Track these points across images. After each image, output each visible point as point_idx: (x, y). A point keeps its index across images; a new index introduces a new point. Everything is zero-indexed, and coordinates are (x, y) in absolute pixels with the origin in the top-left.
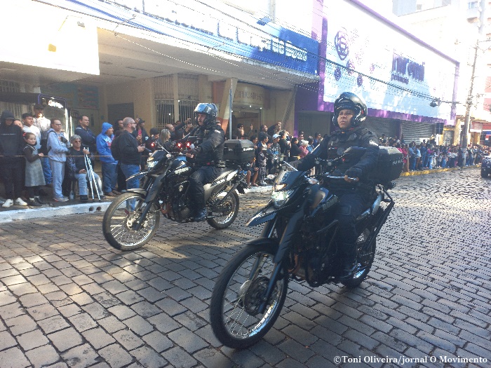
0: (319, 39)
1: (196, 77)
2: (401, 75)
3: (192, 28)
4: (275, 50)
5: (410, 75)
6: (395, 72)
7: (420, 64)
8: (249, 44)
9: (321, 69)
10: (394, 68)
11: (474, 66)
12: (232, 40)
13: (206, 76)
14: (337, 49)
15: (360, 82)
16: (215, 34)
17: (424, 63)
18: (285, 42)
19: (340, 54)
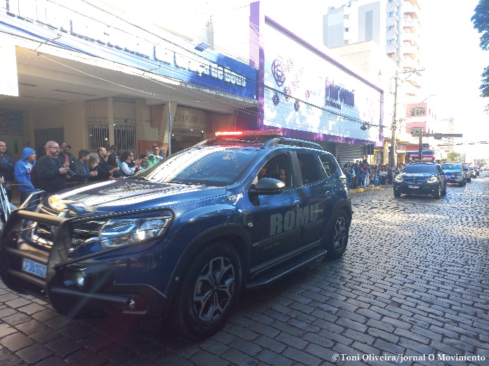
0: (257, 66)
1: (133, 101)
2: (334, 101)
3: (126, 50)
4: (214, 75)
5: (341, 101)
6: (328, 98)
7: (350, 91)
8: (187, 68)
9: (260, 95)
10: (327, 95)
11: (395, 94)
12: (169, 64)
13: (143, 100)
14: (274, 76)
15: (297, 108)
16: (151, 57)
17: (353, 91)
18: (224, 67)
19: (277, 81)
